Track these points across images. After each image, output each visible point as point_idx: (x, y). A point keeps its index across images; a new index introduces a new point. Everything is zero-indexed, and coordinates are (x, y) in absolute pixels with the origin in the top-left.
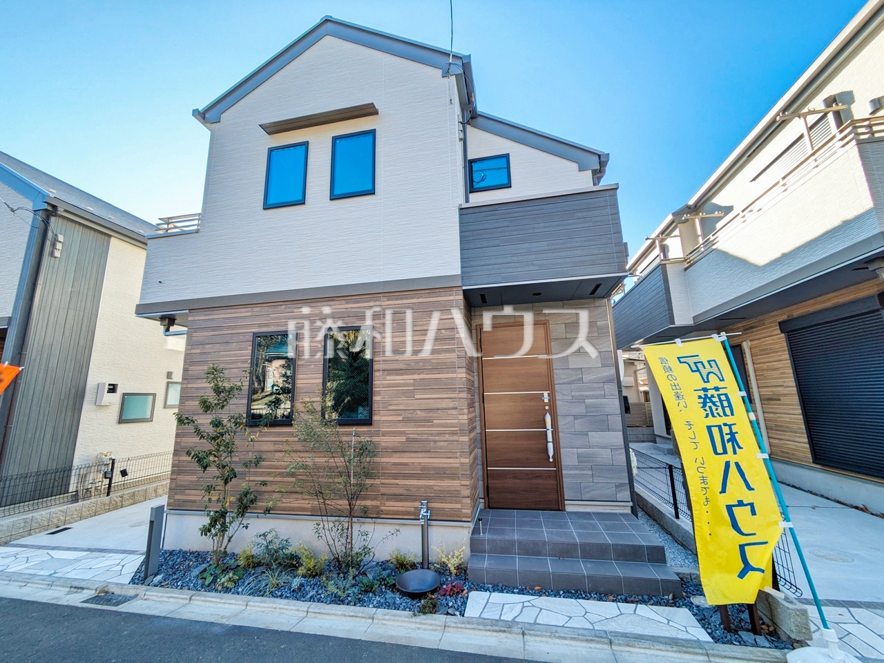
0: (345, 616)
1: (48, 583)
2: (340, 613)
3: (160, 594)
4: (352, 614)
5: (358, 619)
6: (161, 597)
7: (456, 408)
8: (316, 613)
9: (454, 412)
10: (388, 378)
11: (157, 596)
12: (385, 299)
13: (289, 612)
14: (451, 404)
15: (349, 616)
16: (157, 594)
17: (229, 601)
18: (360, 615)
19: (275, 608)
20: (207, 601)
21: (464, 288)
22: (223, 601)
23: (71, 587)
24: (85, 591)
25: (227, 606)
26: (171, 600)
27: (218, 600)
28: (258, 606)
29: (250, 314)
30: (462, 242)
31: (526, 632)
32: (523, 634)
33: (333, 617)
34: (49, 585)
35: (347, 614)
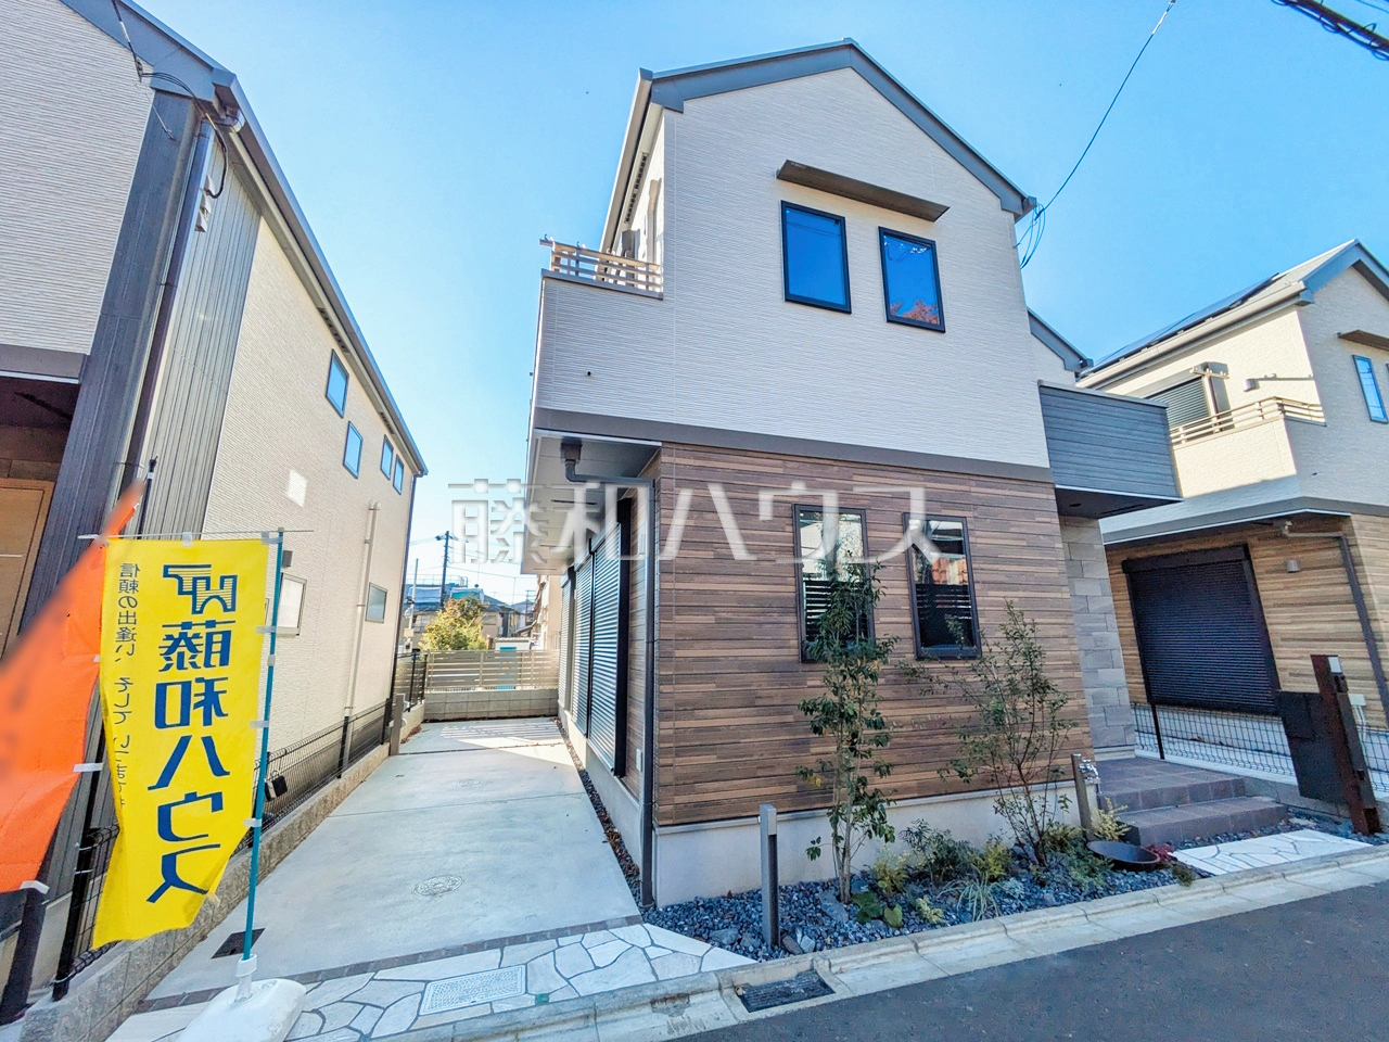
0: (1128, 907)
1: (581, 1013)
2: (1122, 905)
3: (860, 956)
4: (1135, 902)
5: (1144, 907)
6: (863, 960)
7: (1066, 637)
8: (1095, 914)
9: (1065, 641)
10: (991, 593)
11: (855, 961)
12: (973, 483)
13: (1065, 923)
14: (1061, 632)
15: (1134, 906)
16: (854, 957)
17: (978, 933)
18: (1143, 901)
19: (1045, 923)
20: (944, 943)
21: (1058, 486)
22: (968, 935)
23: (653, 1002)
24: (693, 1000)
25: (978, 940)
26: (884, 959)
27: (961, 936)
28: (1023, 927)
29: (781, 471)
30: (1047, 428)
31: (1285, 873)
32: (1284, 876)
33: (1117, 913)
34: (587, 1017)
35: (1130, 903)
